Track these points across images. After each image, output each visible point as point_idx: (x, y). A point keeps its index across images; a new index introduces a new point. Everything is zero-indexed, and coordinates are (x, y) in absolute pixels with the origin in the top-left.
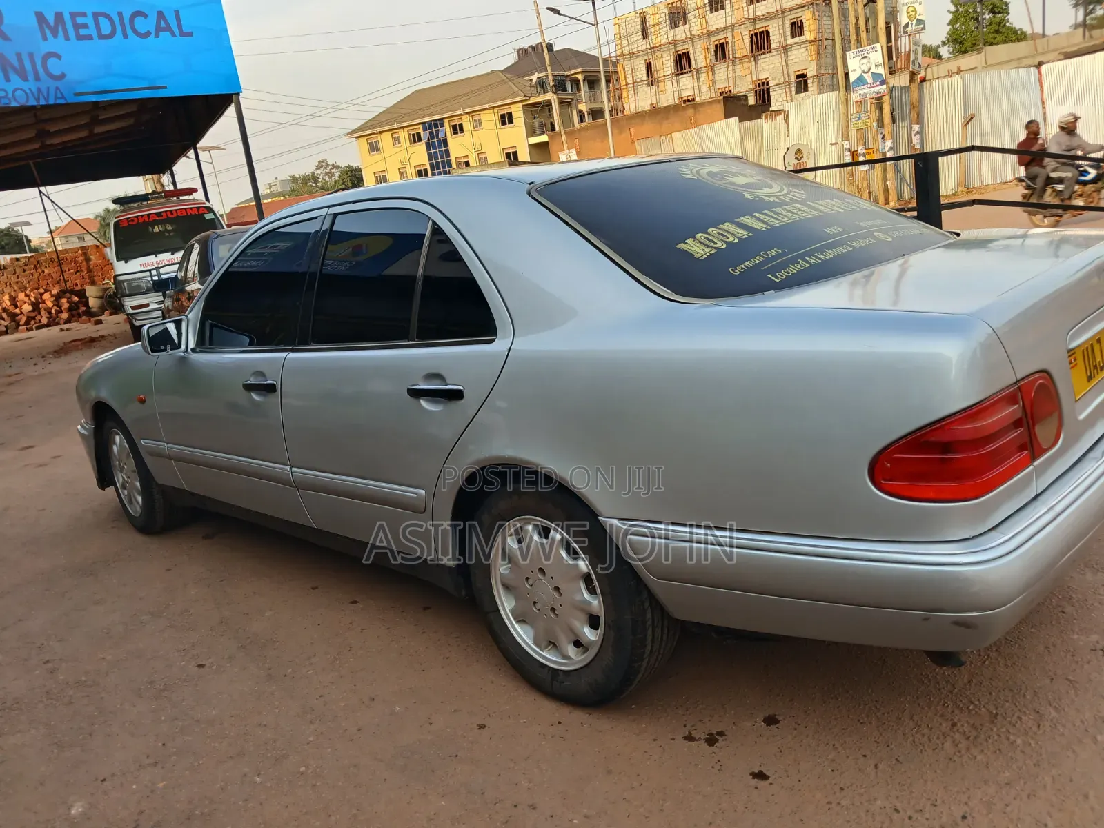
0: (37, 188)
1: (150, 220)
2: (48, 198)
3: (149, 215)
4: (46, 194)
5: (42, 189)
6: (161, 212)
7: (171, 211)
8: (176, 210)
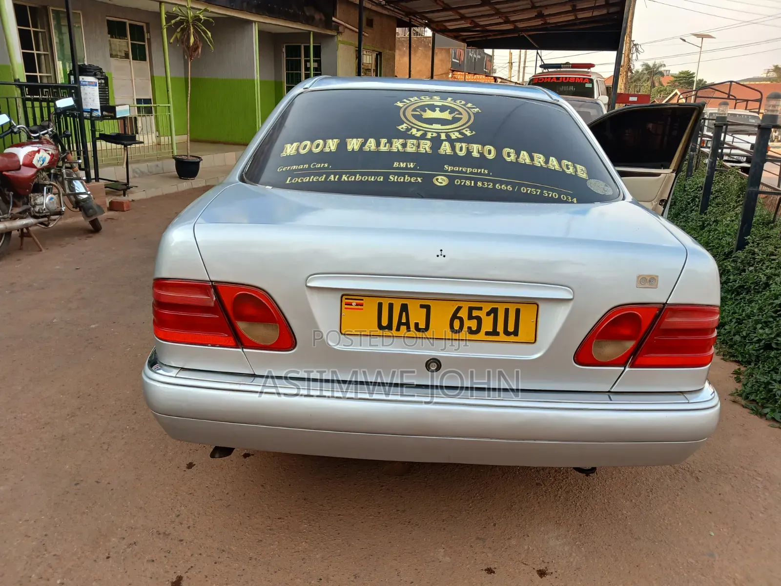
0: (536, 51)
1: (551, 81)
2: (541, 57)
3: (552, 78)
4: (540, 54)
5: (539, 51)
6: (560, 77)
7: (566, 78)
8: (570, 77)
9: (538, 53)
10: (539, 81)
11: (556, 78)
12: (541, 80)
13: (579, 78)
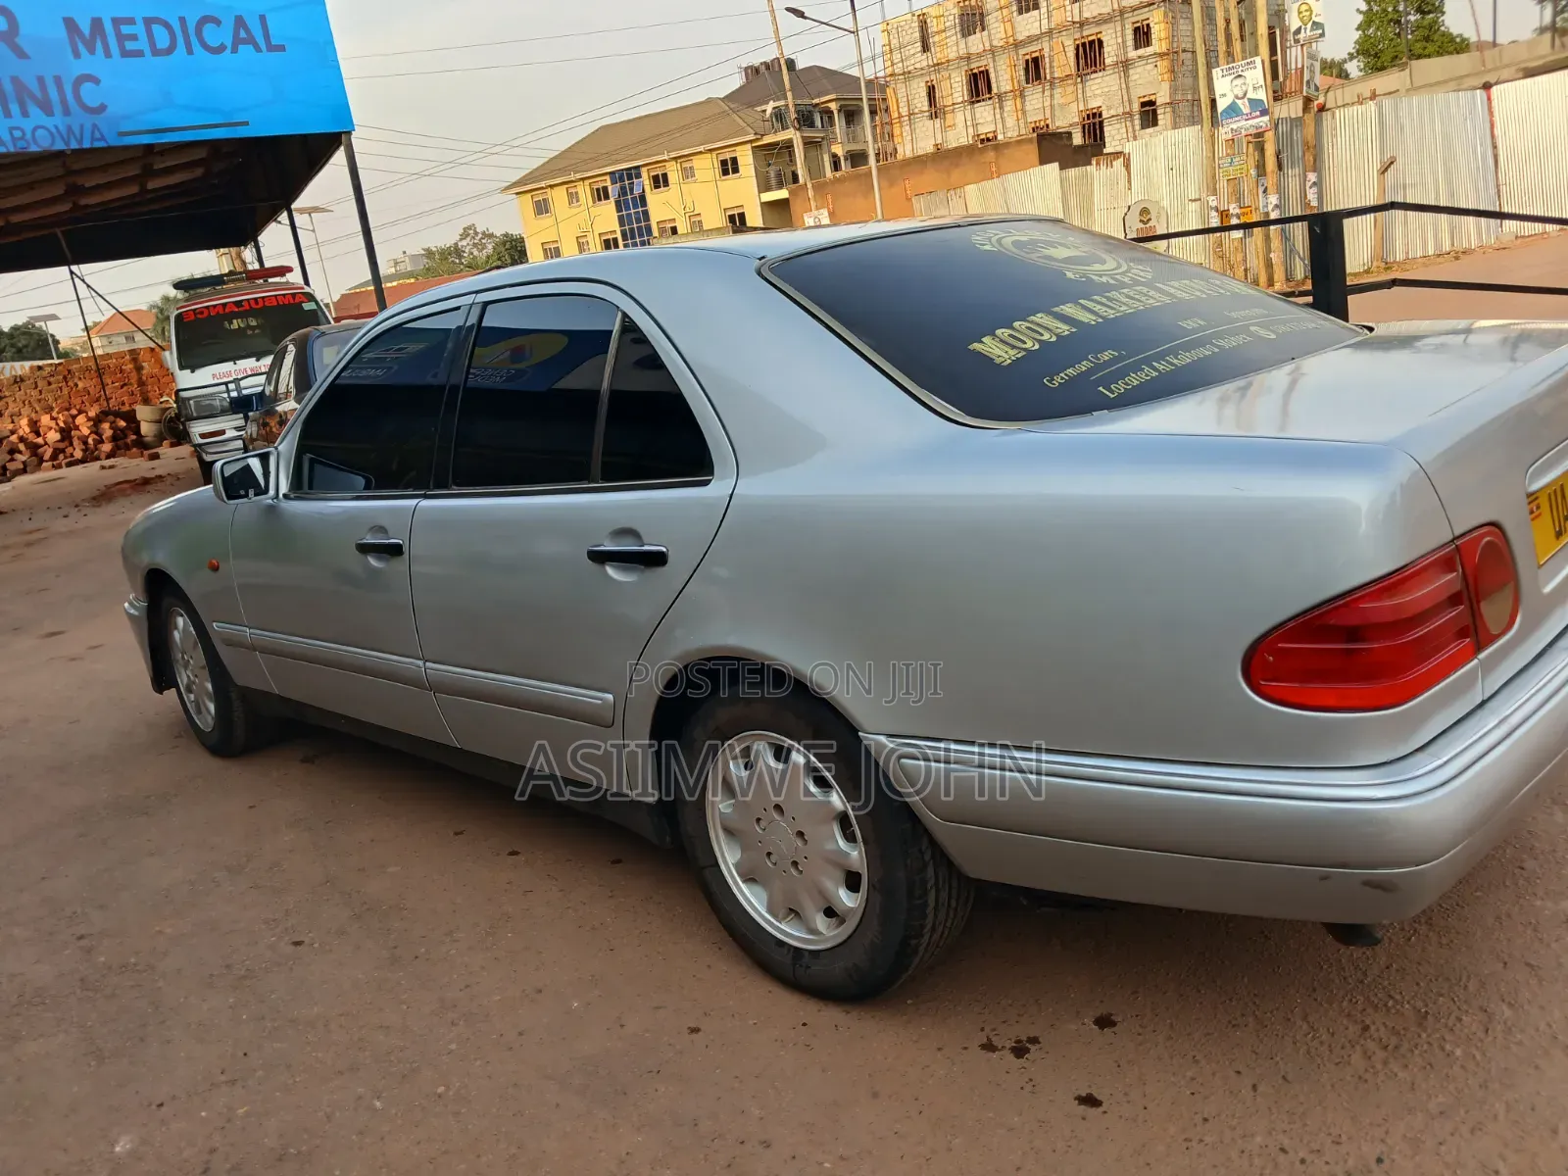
0: (66, 267)
1: (227, 311)
2: (83, 281)
3: (224, 305)
4: (79, 275)
5: (74, 268)
6: (241, 301)
7: (256, 299)
8: (263, 298)
9: (72, 273)
10: (199, 316)
11: (235, 303)
12: (202, 313)
13: (284, 295)
